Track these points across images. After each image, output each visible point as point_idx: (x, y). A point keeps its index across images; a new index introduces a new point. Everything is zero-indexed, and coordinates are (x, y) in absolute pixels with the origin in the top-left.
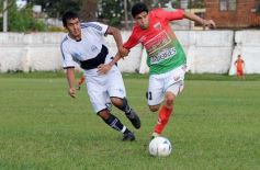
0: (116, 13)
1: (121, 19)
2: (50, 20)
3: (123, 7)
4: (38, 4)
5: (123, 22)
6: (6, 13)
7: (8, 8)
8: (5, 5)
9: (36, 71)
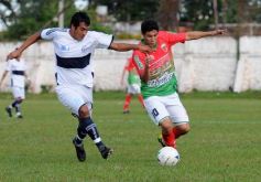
0: (204, 15)
1: (209, 22)
2: (118, 25)
3: (212, 8)
4: (103, 4)
5: (212, 26)
6: (62, 16)
7: (65, 10)
8: (61, 6)
9: (101, 91)
